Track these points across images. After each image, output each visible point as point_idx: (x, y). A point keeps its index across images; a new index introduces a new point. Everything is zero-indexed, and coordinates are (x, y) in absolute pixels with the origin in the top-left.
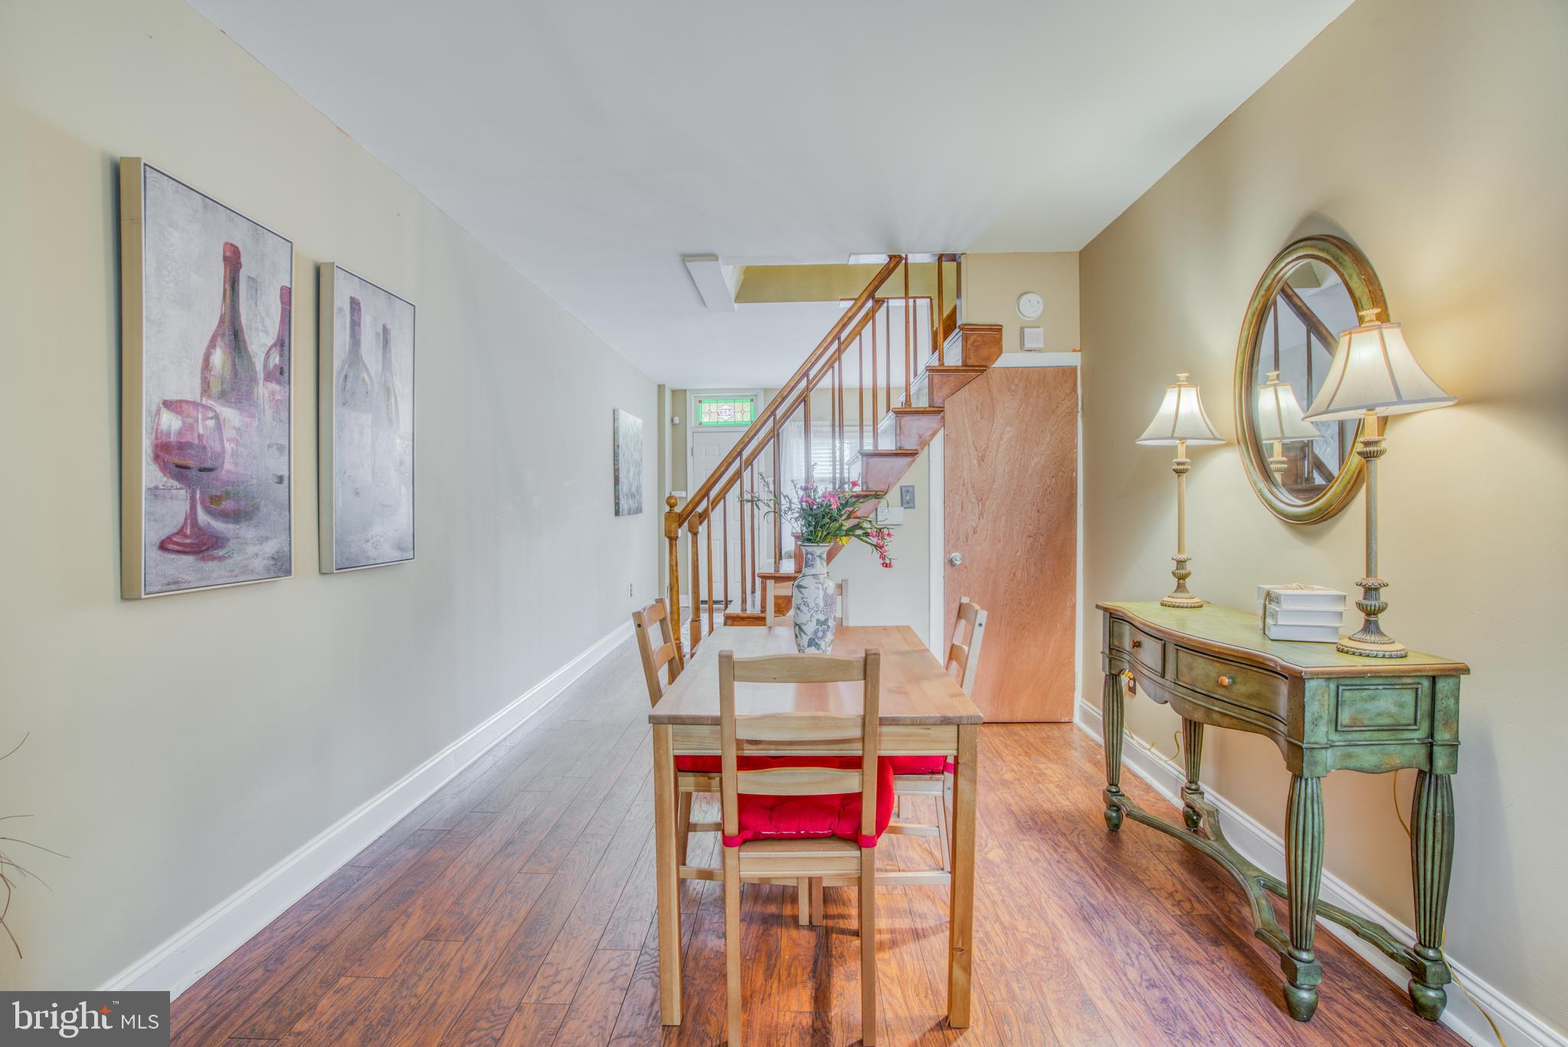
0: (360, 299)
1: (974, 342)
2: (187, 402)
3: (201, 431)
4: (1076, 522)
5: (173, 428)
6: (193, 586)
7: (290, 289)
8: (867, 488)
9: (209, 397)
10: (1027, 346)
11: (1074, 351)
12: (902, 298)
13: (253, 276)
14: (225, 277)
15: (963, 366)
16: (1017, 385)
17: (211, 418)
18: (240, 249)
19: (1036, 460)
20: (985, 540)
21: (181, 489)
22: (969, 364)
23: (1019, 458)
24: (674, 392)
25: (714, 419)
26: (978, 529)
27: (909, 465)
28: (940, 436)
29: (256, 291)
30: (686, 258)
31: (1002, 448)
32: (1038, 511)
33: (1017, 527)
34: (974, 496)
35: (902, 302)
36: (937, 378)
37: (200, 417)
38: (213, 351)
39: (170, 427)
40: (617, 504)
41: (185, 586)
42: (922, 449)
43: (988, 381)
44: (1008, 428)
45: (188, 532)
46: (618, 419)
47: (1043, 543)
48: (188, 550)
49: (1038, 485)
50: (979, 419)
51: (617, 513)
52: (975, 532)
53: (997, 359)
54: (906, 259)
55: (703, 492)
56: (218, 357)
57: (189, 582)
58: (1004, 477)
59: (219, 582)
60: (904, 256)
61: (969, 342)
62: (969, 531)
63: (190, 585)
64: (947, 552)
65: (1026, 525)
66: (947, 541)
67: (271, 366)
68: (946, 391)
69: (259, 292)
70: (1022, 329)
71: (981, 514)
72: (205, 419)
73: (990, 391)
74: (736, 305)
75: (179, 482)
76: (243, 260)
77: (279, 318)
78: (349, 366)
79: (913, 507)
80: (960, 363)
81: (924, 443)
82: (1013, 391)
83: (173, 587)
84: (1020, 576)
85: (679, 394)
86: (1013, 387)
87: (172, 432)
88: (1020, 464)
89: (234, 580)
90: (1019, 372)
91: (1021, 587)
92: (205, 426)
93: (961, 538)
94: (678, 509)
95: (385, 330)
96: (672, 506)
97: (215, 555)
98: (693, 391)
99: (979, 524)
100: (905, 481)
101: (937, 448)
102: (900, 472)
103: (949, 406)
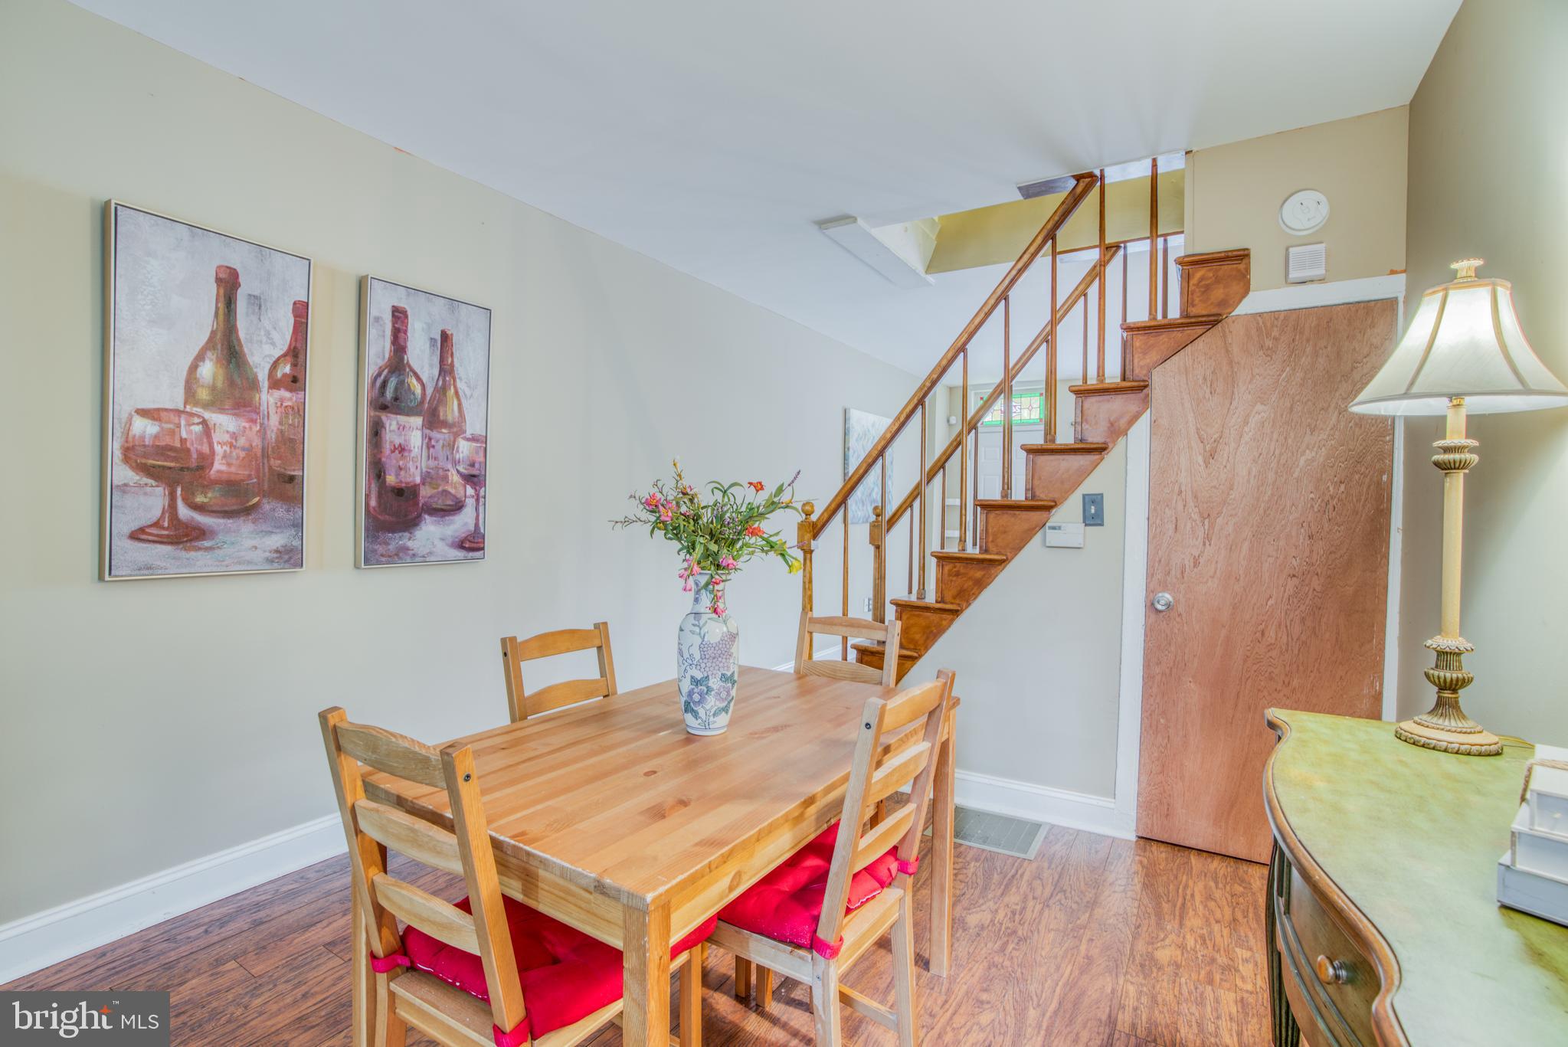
0: (406, 306)
1: (1202, 279)
2: (166, 410)
3: (184, 435)
4: (1386, 556)
5: (147, 433)
6: (171, 572)
7: (307, 304)
8: (1033, 497)
9: (196, 404)
10: (1294, 275)
11: (1393, 272)
12: (1148, 238)
13: (256, 293)
14: (218, 295)
15: (1182, 316)
16: (1276, 339)
17: (198, 424)
18: (238, 270)
19: (1309, 455)
20: (1212, 577)
21: (157, 486)
22: (1192, 314)
23: (1277, 452)
26: (1202, 560)
27: (1096, 463)
28: (1144, 421)
29: (260, 308)
30: (823, 224)
31: (1246, 438)
32: (1311, 537)
33: (1271, 560)
34: (1197, 510)
35: (1146, 245)
36: (1139, 341)
37: (183, 423)
38: (201, 364)
39: (144, 432)
41: (160, 572)
42: (1114, 442)
43: (1224, 336)
44: (1259, 407)
45: (166, 524)
46: (849, 419)
47: (1318, 588)
48: (165, 540)
49: (1312, 496)
50: (1208, 395)
52: (1196, 563)
53: (1240, 301)
54: (1102, 177)
55: (840, 498)
56: (208, 370)
57: (167, 569)
58: (1248, 481)
59: (205, 570)
60: (1097, 173)
61: (1194, 281)
62: (1186, 562)
63: (167, 571)
64: (1149, 592)
65: (1286, 558)
66: (1150, 574)
67: (279, 374)
68: (1154, 356)
69: (263, 307)
70: (1287, 249)
71: (1208, 538)
72: (189, 425)
73: (1227, 351)
74: (930, 278)
75: (155, 480)
76: (241, 279)
77: (291, 331)
78: (389, 372)
79: (1102, 525)
81: (1118, 431)
82: (1269, 349)
83: (146, 572)
84: (1274, 636)
86: (1269, 343)
87: (147, 436)
88: (1278, 462)
89: (225, 569)
90: (1282, 317)
91: (1274, 653)
92: (190, 432)
93: (1173, 572)
94: (814, 517)
95: (445, 337)
96: (808, 514)
97: (200, 546)
99: (1202, 552)
100: (1089, 486)
101: (1138, 440)
102: (1084, 474)
103: (1158, 378)
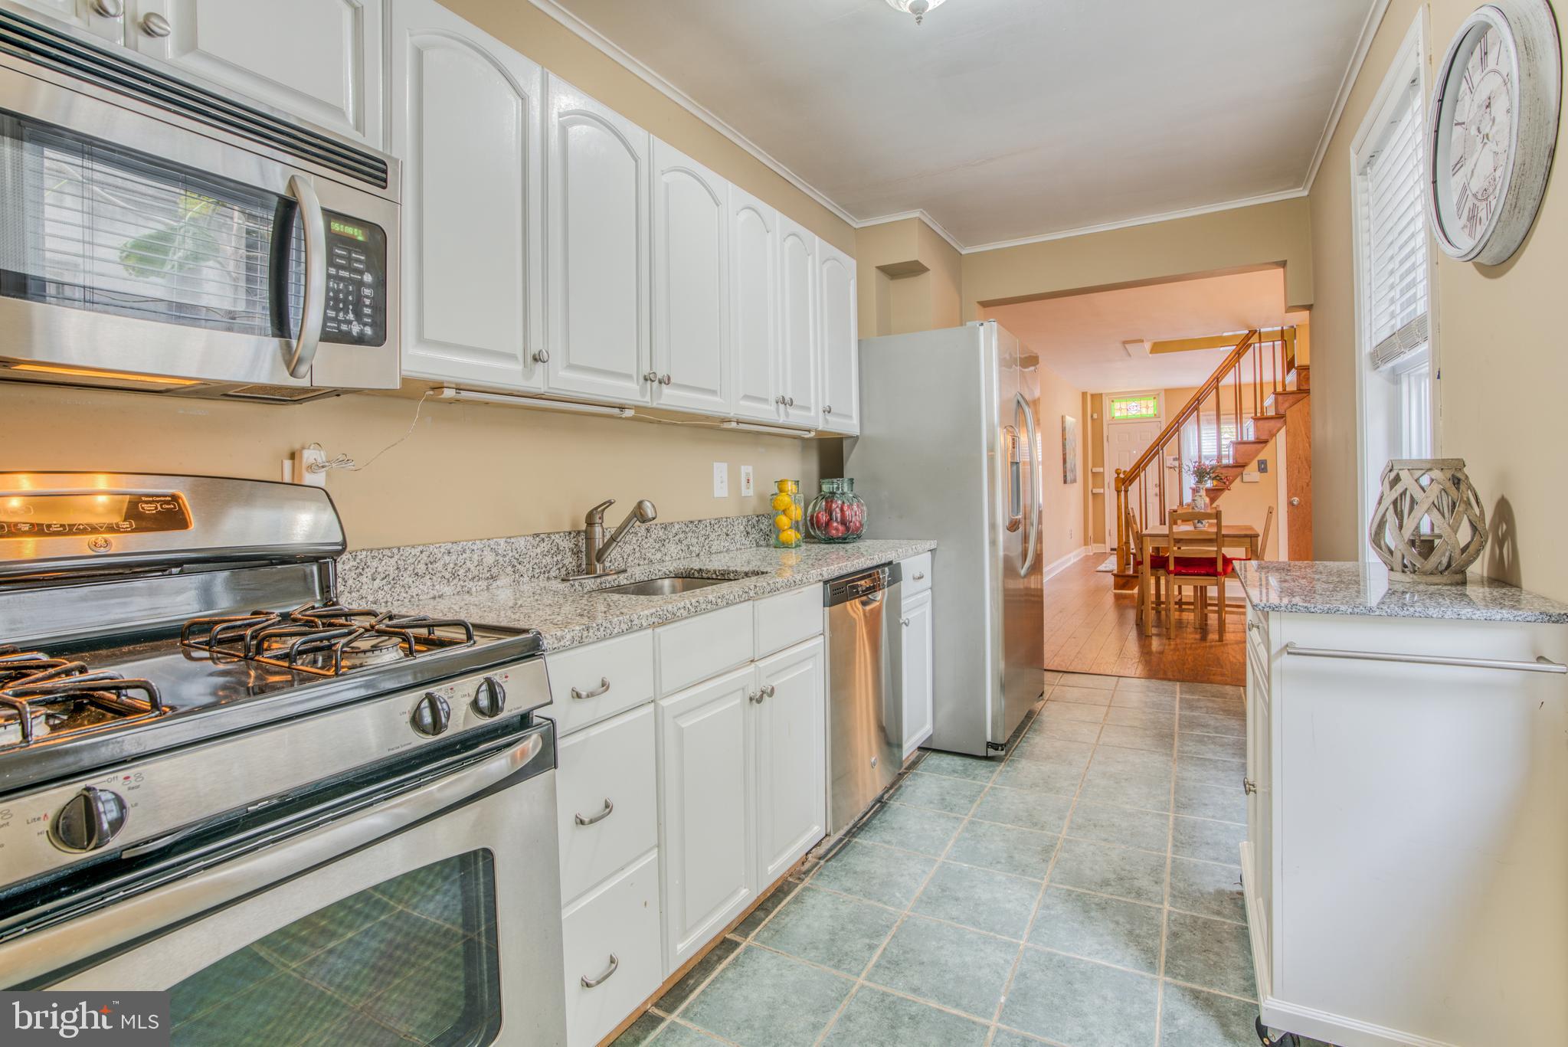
1: (1302, 377)
8: (1236, 462)
15: (1295, 391)
22: (1302, 389)
24: (1092, 396)
25: (1124, 414)
26: (1310, 485)
27: (1263, 448)
28: (1283, 430)
30: (1125, 343)
34: (1307, 466)
36: (1280, 398)
40: (1065, 476)
42: (1272, 439)
46: (1065, 421)
51: (1065, 482)
52: (1308, 486)
54: (1260, 331)
60: (1258, 330)
61: (1299, 377)
62: (1303, 485)
64: (1289, 497)
66: (1289, 491)
68: (1287, 405)
71: (1312, 475)
79: (1266, 471)
80: (1295, 389)
81: (1273, 435)
85: (1097, 398)
93: (1299, 490)
96: (1118, 474)
98: (1107, 394)
100: (1261, 457)
101: (1281, 437)
102: (1258, 452)
103: (1288, 414)
